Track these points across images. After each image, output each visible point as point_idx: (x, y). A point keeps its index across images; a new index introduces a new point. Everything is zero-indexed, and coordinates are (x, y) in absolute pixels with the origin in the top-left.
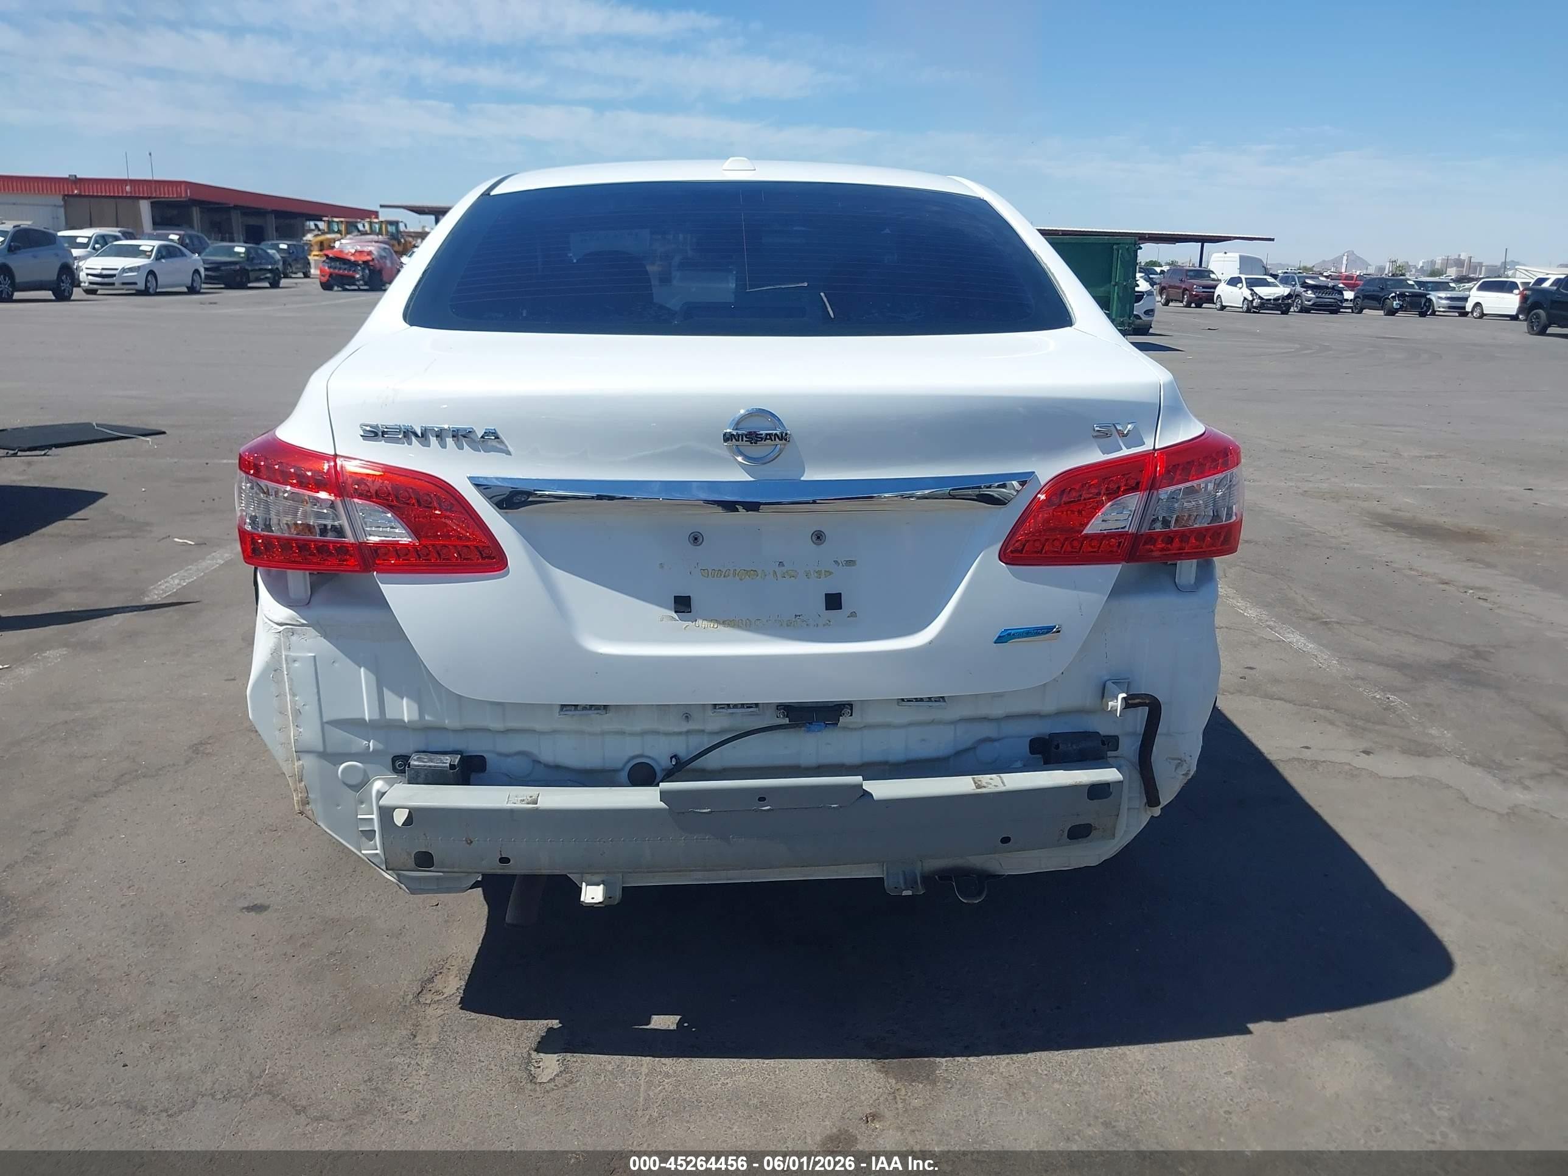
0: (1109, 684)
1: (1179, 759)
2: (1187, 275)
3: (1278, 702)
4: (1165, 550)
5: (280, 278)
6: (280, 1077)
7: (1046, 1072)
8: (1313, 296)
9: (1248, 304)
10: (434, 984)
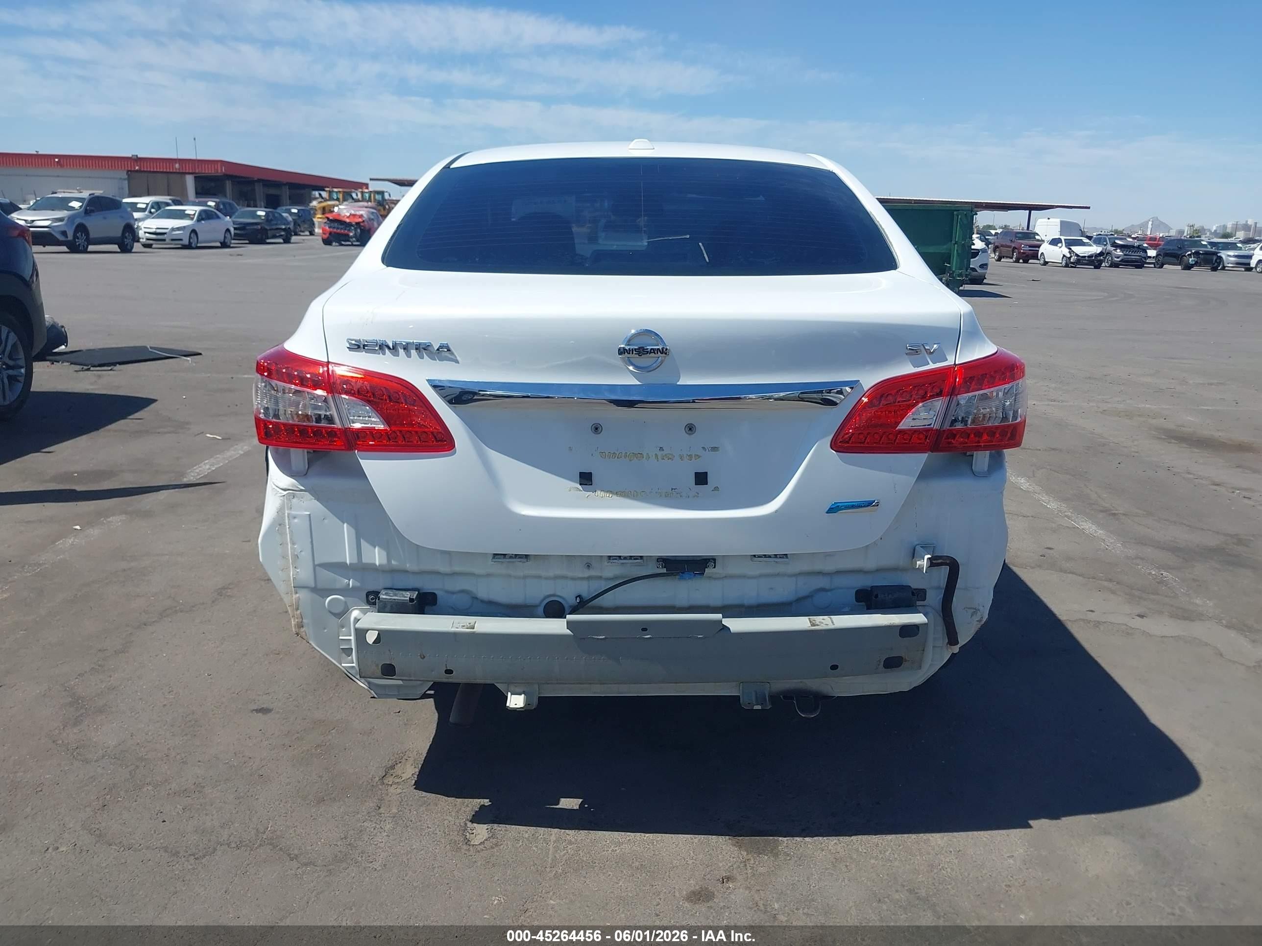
0: (918, 548)
1: (973, 609)
2: (1016, 237)
3: (1070, 575)
4: (964, 443)
5: (291, 235)
6: (278, 833)
7: (865, 851)
8: (1121, 253)
9: (1066, 260)
10: (395, 770)
